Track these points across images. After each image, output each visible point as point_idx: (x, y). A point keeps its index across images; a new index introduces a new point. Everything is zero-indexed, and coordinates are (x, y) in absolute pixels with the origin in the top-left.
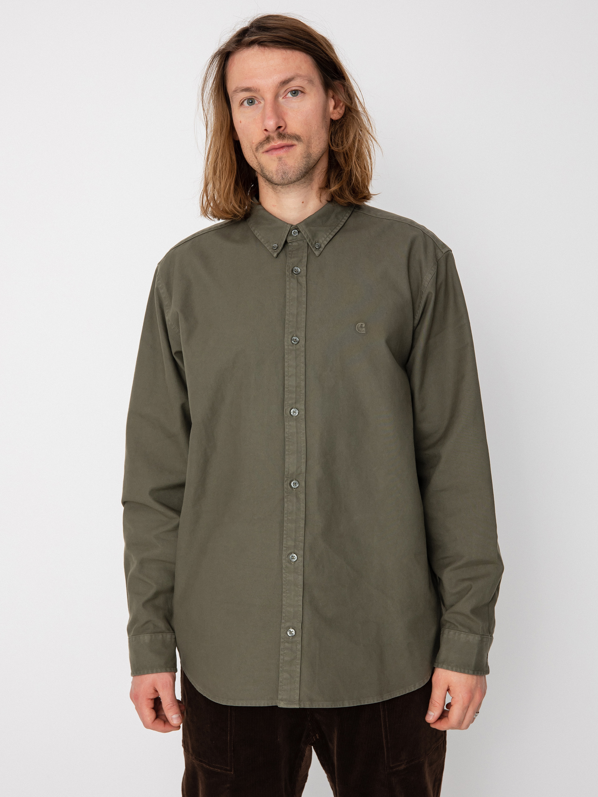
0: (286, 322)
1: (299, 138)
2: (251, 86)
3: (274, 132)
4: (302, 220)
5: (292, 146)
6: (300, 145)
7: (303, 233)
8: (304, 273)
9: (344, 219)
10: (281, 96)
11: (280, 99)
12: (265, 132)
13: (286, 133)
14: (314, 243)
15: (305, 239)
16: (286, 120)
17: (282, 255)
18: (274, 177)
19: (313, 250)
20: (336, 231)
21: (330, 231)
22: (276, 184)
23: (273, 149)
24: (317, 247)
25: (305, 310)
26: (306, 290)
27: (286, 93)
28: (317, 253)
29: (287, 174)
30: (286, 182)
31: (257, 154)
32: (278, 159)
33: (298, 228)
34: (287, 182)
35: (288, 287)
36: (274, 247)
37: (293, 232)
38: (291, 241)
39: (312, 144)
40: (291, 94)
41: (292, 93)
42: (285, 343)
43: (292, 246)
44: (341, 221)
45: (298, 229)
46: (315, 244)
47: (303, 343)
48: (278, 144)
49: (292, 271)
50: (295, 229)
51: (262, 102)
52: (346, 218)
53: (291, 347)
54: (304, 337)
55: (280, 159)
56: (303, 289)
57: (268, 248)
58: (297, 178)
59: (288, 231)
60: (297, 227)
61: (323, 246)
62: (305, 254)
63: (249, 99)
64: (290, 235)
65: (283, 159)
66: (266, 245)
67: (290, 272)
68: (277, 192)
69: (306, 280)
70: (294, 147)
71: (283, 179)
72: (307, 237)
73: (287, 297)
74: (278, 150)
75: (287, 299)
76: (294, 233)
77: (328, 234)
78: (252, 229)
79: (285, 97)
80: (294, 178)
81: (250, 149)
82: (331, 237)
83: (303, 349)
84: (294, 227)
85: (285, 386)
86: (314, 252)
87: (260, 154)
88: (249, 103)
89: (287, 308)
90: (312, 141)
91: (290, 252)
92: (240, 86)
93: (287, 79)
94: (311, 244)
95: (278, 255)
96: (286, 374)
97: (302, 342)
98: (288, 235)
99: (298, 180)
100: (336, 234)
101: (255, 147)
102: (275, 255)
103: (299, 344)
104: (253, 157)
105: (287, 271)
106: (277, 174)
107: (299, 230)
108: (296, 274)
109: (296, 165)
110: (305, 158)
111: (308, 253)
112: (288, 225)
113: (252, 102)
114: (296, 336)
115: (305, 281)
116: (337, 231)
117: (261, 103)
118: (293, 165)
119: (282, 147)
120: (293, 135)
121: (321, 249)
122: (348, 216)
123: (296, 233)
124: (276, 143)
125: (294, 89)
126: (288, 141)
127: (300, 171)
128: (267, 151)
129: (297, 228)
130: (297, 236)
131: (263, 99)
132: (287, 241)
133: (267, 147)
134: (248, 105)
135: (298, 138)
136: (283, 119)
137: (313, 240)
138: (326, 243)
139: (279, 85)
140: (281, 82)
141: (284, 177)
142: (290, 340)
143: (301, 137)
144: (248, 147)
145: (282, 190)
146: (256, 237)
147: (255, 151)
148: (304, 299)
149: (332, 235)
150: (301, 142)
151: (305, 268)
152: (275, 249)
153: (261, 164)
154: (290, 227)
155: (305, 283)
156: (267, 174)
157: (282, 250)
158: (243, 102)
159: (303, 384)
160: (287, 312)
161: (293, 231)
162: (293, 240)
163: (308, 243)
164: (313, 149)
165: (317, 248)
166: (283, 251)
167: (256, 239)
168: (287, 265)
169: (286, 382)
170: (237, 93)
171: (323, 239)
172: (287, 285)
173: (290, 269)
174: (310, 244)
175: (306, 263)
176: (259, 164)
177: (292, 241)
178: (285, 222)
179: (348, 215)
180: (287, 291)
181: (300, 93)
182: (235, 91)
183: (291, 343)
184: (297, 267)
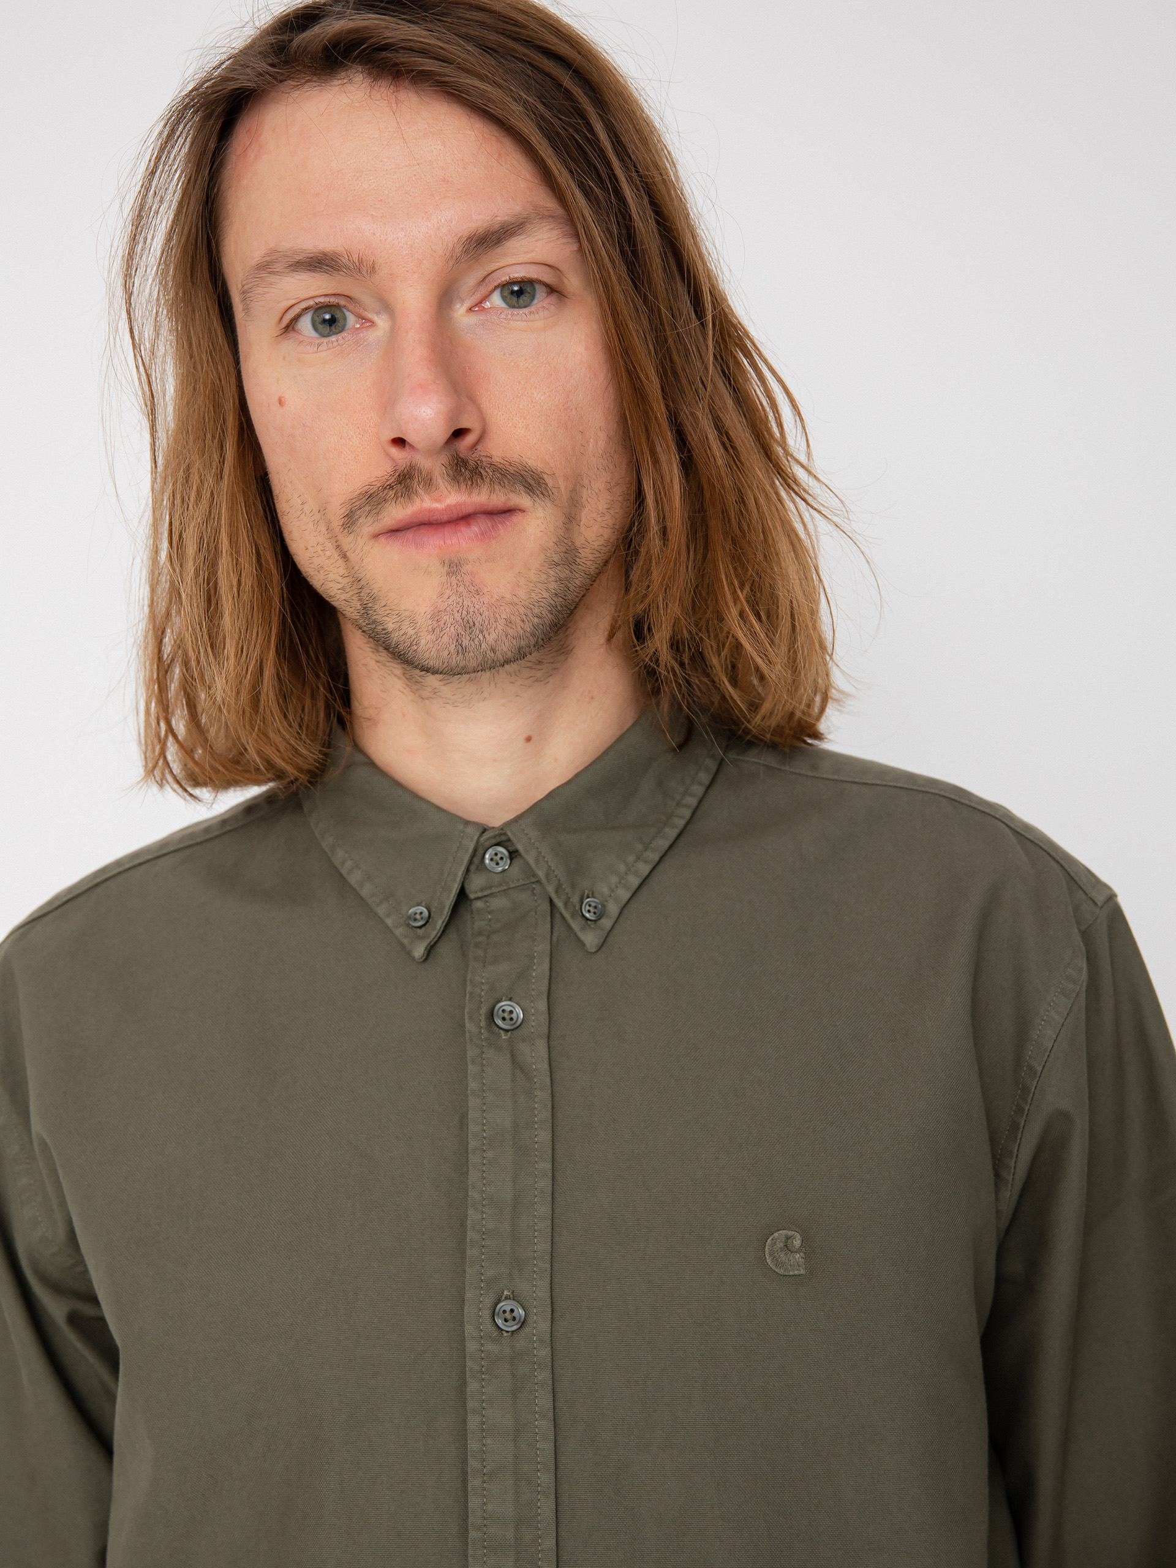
0: (471, 1235)
1: (539, 483)
2: (340, 249)
3: (432, 453)
4: (525, 806)
5: (508, 511)
6: (540, 513)
7: (531, 860)
8: (537, 1026)
9: (691, 795)
10: (462, 301)
11: (460, 312)
12: (394, 451)
13: (484, 459)
14: (575, 899)
15: (539, 882)
16: (485, 403)
17: (446, 950)
18: (423, 642)
19: (575, 925)
20: (664, 844)
21: (639, 847)
22: (426, 669)
23: (424, 524)
24: (587, 915)
25: (545, 1184)
26: (550, 1099)
27: (483, 291)
28: (590, 939)
29: (482, 632)
30: (473, 664)
31: (347, 541)
32: (446, 568)
33: (509, 840)
34: (475, 665)
35: (473, 1085)
36: (415, 920)
37: (487, 856)
38: (482, 890)
39: (584, 507)
40: (504, 298)
41: (506, 294)
42: (469, 1329)
43: (489, 913)
44: (678, 805)
45: (508, 844)
46: (582, 902)
47: (544, 1326)
48: (448, 507)
49: (491, 1015)
50: (498, 844)
51: (382, 322)
52: (699, 790)
53: (489, 1347)
54: (549, 1301)
55: (454, 567)
56: (537, 1093)
57: (389, 922)
58: (520, 649)
59: (471, 850)
60: (505, 834)
61: (613, 909)
62: (542, 947)
63: (320, 308)
64: (478, 869)
65: (466, 568)
66: (381, 911)
67: (483, 1024)
68: (426, 694)
69: (546, 1056)
70: (517, 518)
71: (462, 649)
72: (547, 876)
73: (473, 1128)
74: (447, 530)
75: (470, 1136)
76: (492, 860)
77: (631, 858)
78: (327, 843)
79: (477, 307)
80: (506, 648)
81: (317, 517)
82: (645, 869)
83: (544, 1352)
84: (495, 837)
85: (471, 1519)
86: (579, 934)
87: (360, 541)
88: (320, 327)
89: (473, 1176)
90: (585, 496)
91: (481, 939)
92: (286, 245)
93: (497, 227)
94: (566, 904)
95: (430, 950)
96: (473, 1463)
97: (541, 1325)
98: (468, 871)
99: (521, 655)
100: (661, 859)
101: (343, 511)
102: (419, 951)
103: (527, 1330)
104: (328, 553)
105: (471, 1018)
106: (438, 630)
107: (511, 849)
108: (507, 1031)
109: (522, 593)
110: (557, 564)
111: (555, 939)
112: (470, 830)
113: (332, 321)
114: (514, 1297)
115: (546, 1061)
116: (667, 844)
117: (373, 324)
118: (508, 596)
119: (464, 518)
120: (511, 469)
121: (606, 923)
122: (707, 783)
123: (502, 858)
124: (437, 500)
125: (519, 273)
126: (493, 496)
127: (536, 620)
128: (395, 531)
129: (503, 838)
130: (504, 871)
131: (387, 307)
132: (468, 891)
133: (397, 512)
134: (313, 334)
135: (532, 482)
136: (473, 400)
137: (573, 886)
138: (624, 895)
139: (459, 249)
140: (470, 238)
141: (465, 642)
142: (487, 1313)
143: (545, 477)
144: (307, 508)
145: (446, 690)
146: (341, 876)
147: (337, 530)
148: (544, 1136)
149: (646, 862)
150: (547, 500)
151: (542, 1005)
152: (420, 927)
153: (362, 582)
154: (478, 834)
155: (546, 1066)
156: (390, 627)
157: (444, 931)
158: (296, 318)
159: (546, 1508)
160: (474, 1195)
161: (490, 851)
162: (490, 888)
163: (551, 901)
164: (582, 529)
165: (587, 919)
166: (452, 934)
167: (341, 880)
168: (471, 994)
169: (474, 1502)
170: (273, 278)
171: (614, 880)
172: (470, 1080)
173: (479, 1008)
174: (559, 903)
175: (546, 982)
176: (357, 582)
177: (488, 892)
178: (454, 818)
179: (705, 777)
180: (473, 1102)
181: (541, 292)
182: (266, 267)
183: (494, 1328)
184: (510, 999)
